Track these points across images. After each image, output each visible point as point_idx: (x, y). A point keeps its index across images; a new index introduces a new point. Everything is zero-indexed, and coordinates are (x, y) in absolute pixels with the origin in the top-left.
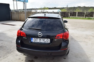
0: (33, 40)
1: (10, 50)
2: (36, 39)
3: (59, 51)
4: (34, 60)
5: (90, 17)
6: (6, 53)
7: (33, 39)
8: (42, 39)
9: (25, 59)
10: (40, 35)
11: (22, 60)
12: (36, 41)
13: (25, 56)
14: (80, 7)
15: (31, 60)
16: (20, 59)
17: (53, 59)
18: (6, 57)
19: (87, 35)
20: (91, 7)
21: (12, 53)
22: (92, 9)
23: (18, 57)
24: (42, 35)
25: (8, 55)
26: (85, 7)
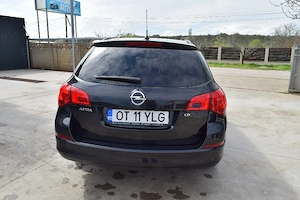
0: (115, 116)
1: (33, 154)
2: (123, 111)
3: (197, 150)
4: (113, 182)
5: (255, 63)
6: (19, 165)
7: (115, 112)
8: (143, 113)
9: (83, 182)
10: (138, 98)
11: (75, 186)
12: (124, 120)
13: (82, 173)
14: (224, 36)
15: (103, 183)
16: (66, 181)
17: (174, 177)
18: (17, 175)
19: (258, 109)
20: (255, 37)
21: (40, 163)
22: (258, 40)
23: (59, 176)
24: (144, 99)
25: (26, 169)
26: (237, 37)
